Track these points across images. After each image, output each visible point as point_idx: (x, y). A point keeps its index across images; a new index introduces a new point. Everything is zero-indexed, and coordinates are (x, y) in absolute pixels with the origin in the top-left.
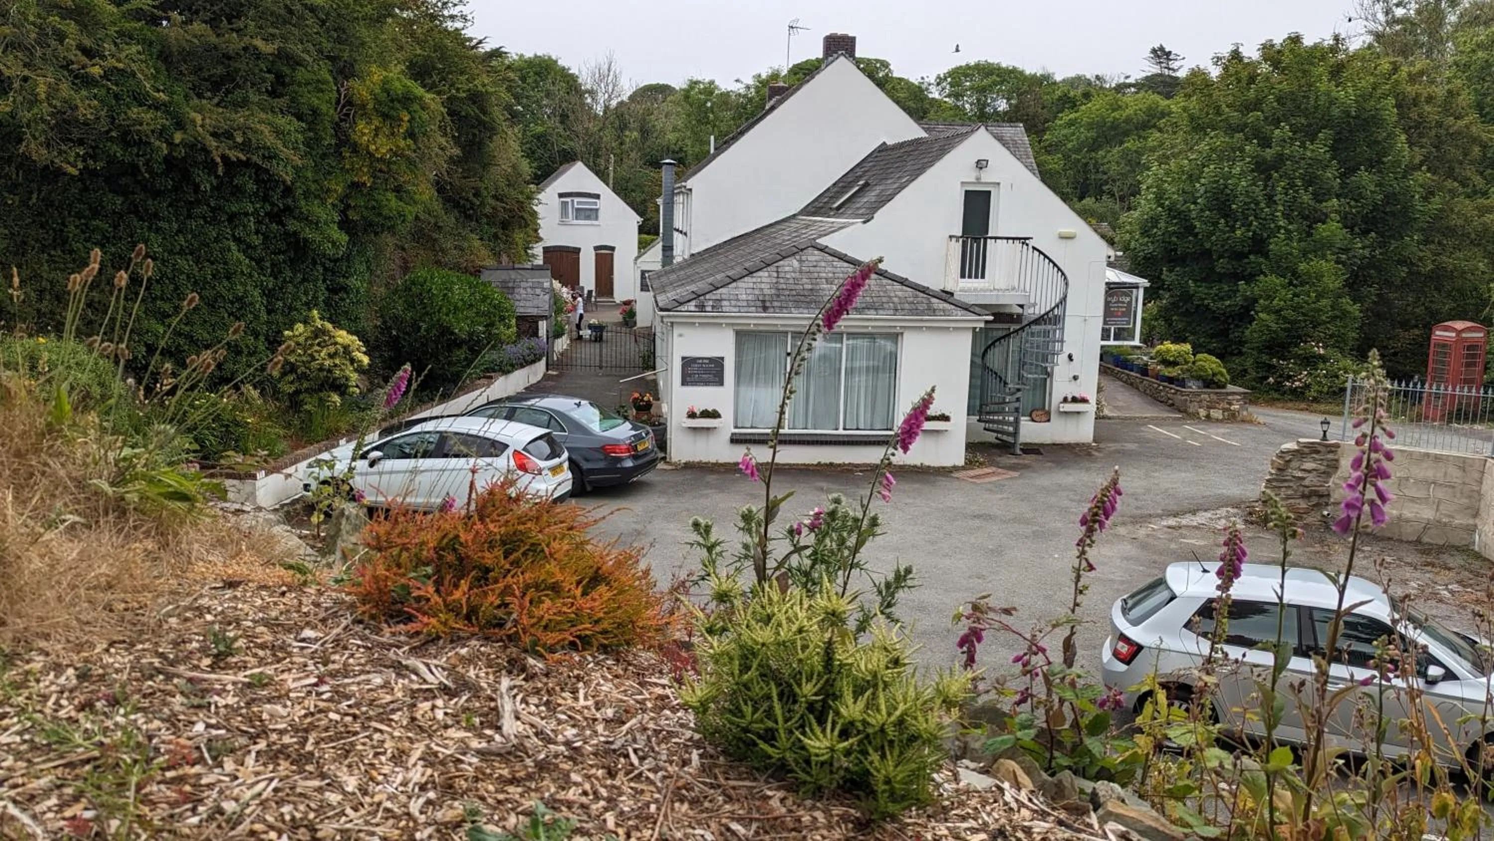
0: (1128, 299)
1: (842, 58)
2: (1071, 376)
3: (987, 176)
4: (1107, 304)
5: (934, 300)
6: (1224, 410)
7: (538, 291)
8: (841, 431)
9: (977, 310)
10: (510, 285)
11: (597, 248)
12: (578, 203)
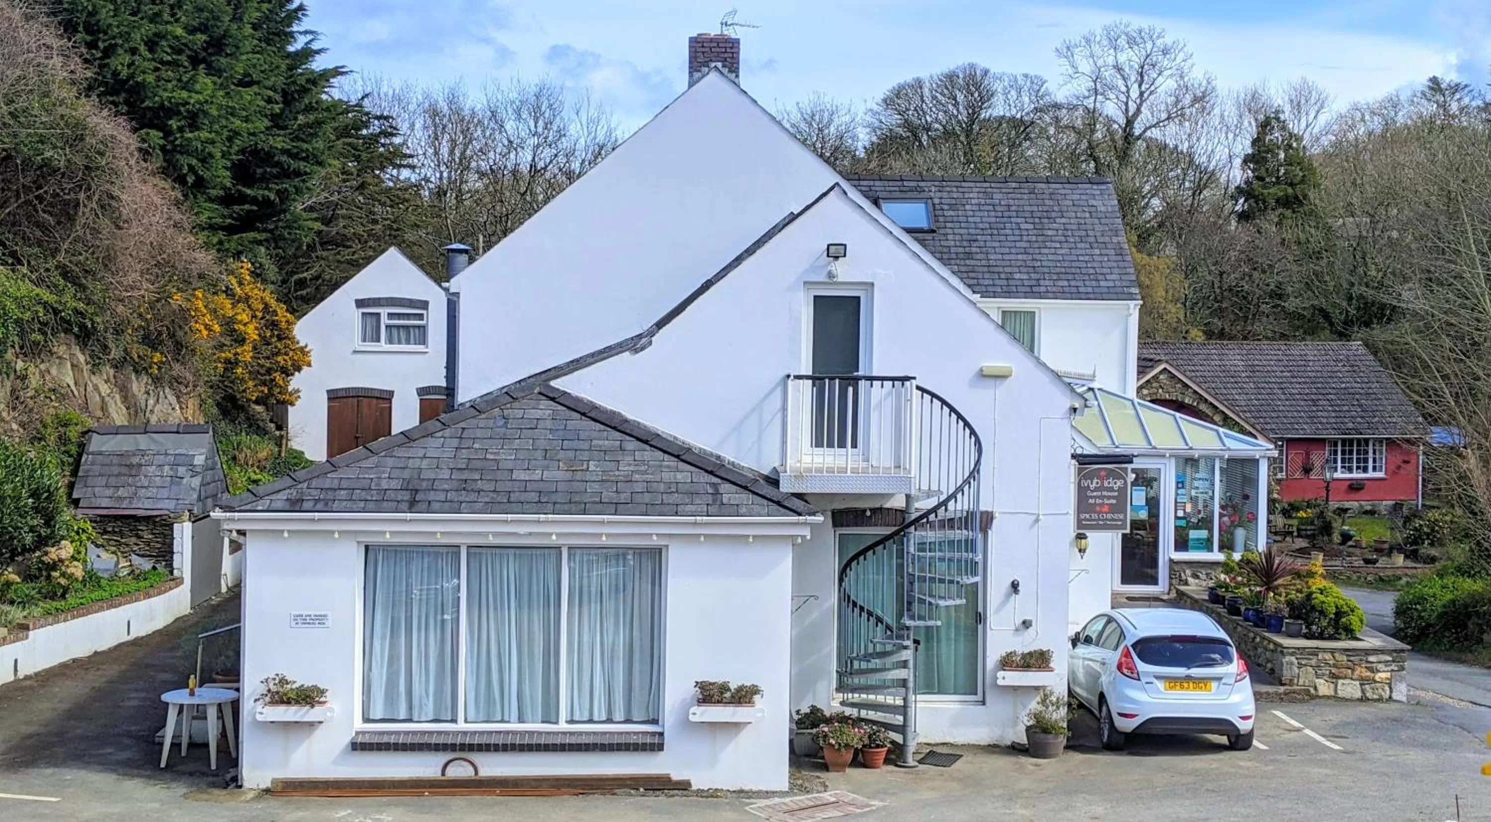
0: (1120, 483)
1: (713, 76)
2: (1019, 622)
3: (844, 271)
4: (1082, 493)
5: (725, 487)
6: (1363, 681)
7: (182, 470)
8: (563, 726)
9: (798, 504)
10: (135, 460)
11: (422, 391)
12: (391, 316)
